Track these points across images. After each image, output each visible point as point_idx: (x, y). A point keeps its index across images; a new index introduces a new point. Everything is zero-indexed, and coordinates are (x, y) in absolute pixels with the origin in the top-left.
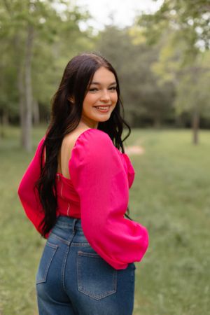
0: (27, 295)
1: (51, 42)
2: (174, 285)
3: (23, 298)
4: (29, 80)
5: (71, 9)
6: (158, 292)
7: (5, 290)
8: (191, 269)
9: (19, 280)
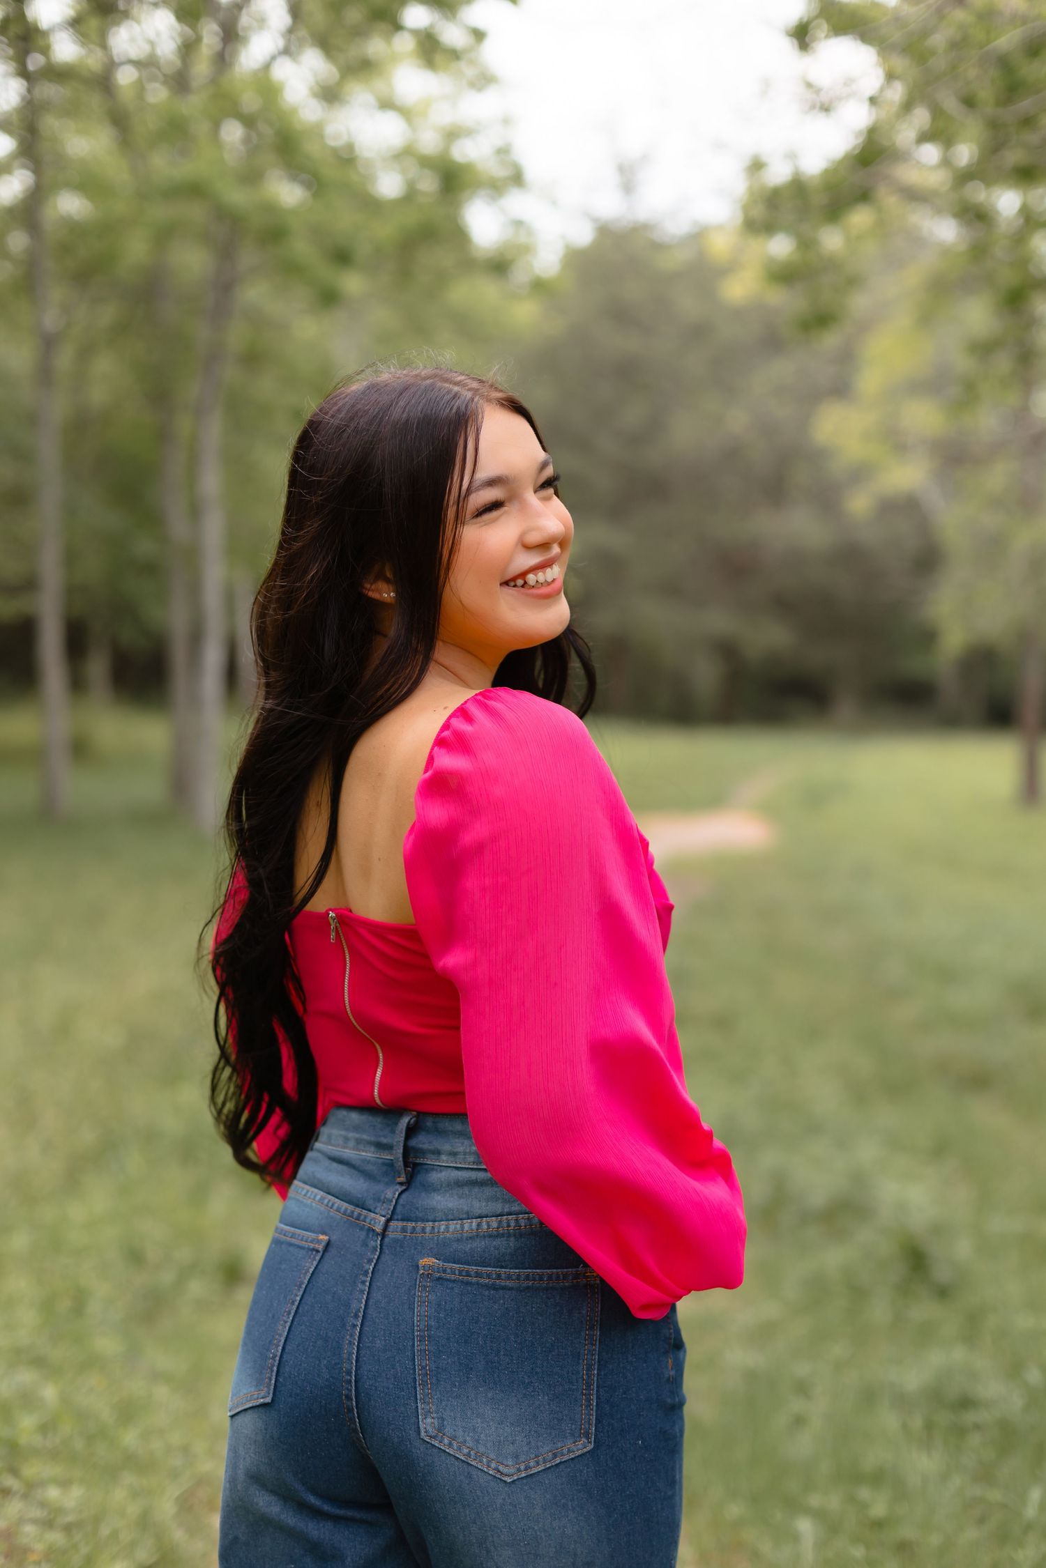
0: (166, 1507)
1: (329, 298)
2: (877, 1478)
3: (144, 1522)
4: (212, 482)
5: (429, 142)
6: (794, 1506)
7: (65, 1484)
8: (966, 1403)
9: (130, 1438)
